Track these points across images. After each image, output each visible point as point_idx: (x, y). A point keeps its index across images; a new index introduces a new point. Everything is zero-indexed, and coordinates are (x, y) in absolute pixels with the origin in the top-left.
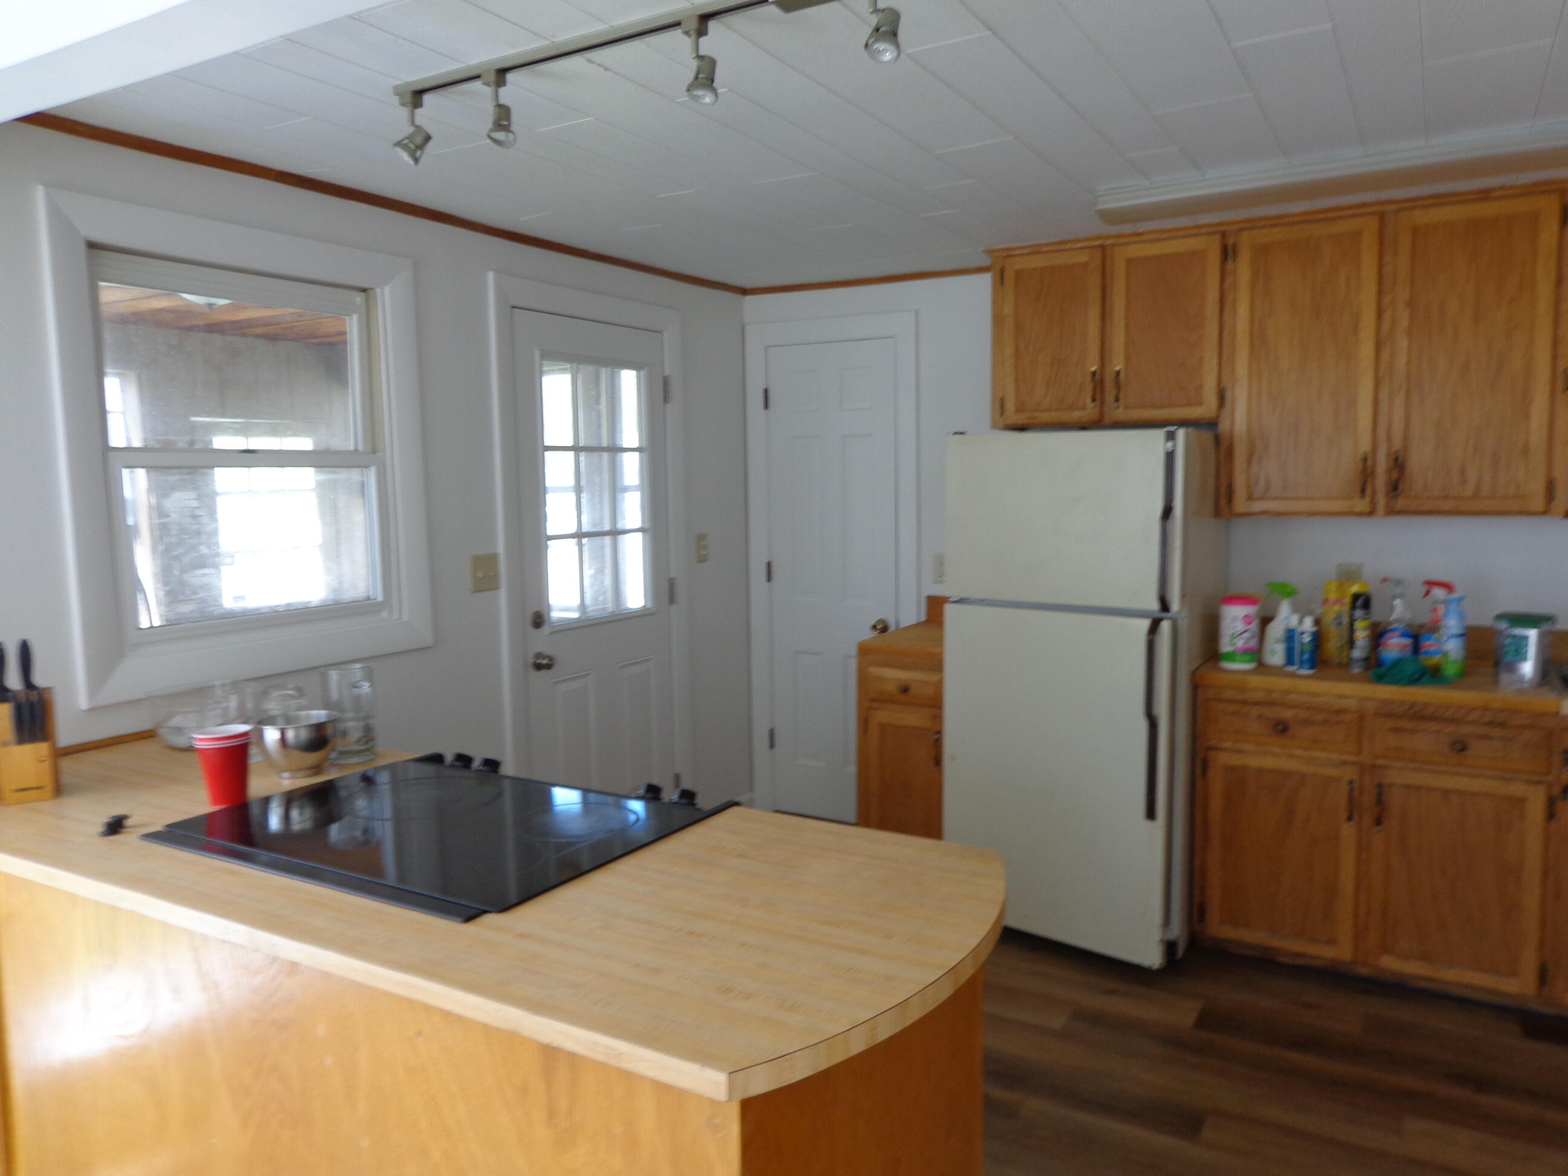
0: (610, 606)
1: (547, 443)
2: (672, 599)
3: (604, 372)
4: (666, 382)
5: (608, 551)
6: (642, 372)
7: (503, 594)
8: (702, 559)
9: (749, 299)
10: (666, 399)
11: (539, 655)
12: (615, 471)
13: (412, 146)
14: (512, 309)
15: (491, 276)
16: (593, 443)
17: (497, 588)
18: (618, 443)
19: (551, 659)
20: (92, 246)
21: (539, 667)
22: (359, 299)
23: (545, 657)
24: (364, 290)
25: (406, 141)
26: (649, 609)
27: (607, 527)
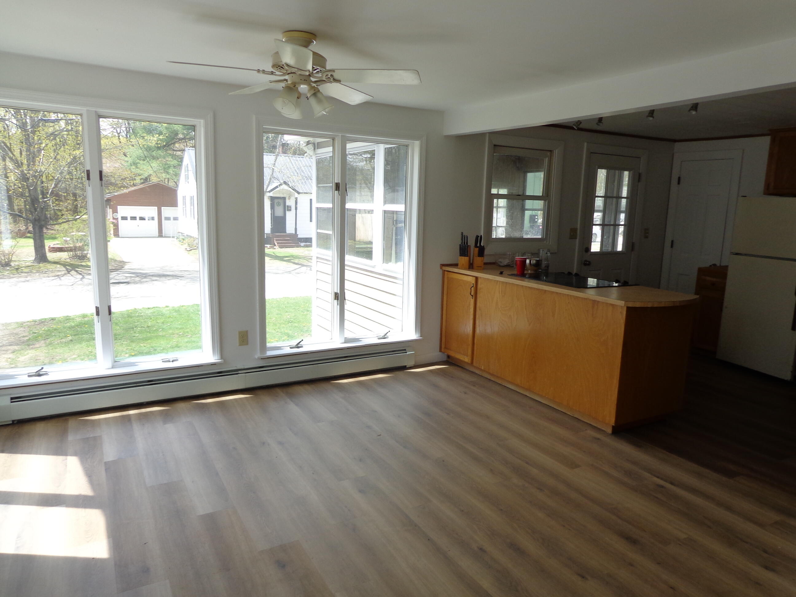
0: (610, 249)
1: (596, 195)
2: (633, 249)
3: (617, 172)
4: (640, 175)
5: (612, 231)
6: (631, 172)
7: (577, 240)
8: (646, 237)
9: (677, 144)
10: (639, 181)
11: (586, 261)
12: (618, 204)
13: (577, 125)
14: (591, 153)
15: (586, 144)
16: (611, 195)
17: (576, 238)
18: (620, 195)
19: (589, 262)
20: (495, 145)
21: (585, 265)
22: (549, 153)
23: (588, 261)
24: (550, 151)
25: (576, 124)
26: (624, 252)
27: (612, 223)
